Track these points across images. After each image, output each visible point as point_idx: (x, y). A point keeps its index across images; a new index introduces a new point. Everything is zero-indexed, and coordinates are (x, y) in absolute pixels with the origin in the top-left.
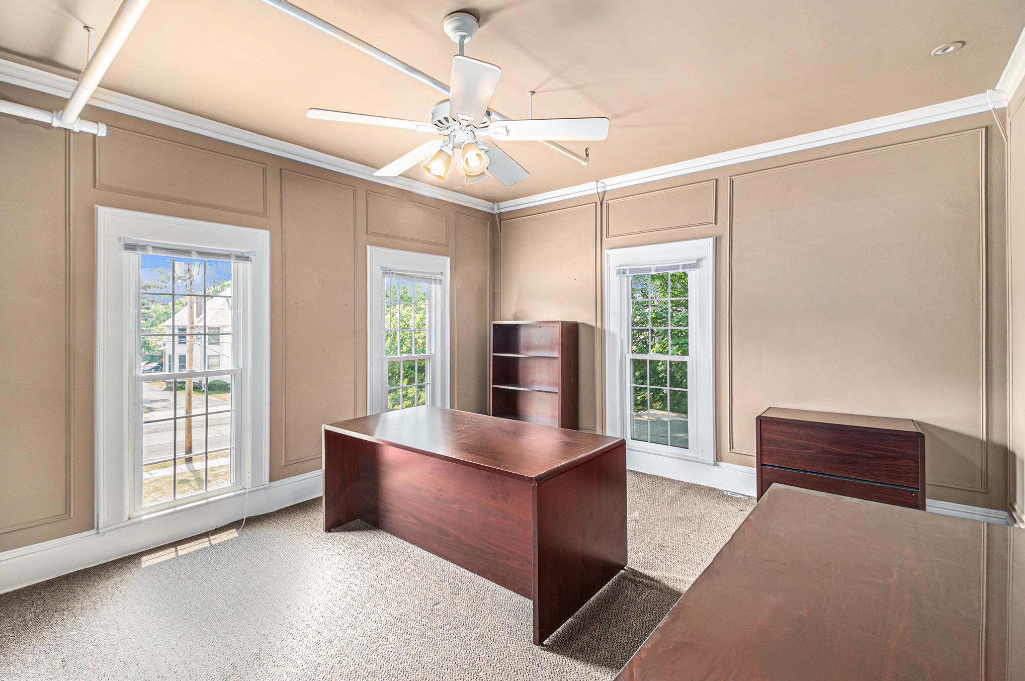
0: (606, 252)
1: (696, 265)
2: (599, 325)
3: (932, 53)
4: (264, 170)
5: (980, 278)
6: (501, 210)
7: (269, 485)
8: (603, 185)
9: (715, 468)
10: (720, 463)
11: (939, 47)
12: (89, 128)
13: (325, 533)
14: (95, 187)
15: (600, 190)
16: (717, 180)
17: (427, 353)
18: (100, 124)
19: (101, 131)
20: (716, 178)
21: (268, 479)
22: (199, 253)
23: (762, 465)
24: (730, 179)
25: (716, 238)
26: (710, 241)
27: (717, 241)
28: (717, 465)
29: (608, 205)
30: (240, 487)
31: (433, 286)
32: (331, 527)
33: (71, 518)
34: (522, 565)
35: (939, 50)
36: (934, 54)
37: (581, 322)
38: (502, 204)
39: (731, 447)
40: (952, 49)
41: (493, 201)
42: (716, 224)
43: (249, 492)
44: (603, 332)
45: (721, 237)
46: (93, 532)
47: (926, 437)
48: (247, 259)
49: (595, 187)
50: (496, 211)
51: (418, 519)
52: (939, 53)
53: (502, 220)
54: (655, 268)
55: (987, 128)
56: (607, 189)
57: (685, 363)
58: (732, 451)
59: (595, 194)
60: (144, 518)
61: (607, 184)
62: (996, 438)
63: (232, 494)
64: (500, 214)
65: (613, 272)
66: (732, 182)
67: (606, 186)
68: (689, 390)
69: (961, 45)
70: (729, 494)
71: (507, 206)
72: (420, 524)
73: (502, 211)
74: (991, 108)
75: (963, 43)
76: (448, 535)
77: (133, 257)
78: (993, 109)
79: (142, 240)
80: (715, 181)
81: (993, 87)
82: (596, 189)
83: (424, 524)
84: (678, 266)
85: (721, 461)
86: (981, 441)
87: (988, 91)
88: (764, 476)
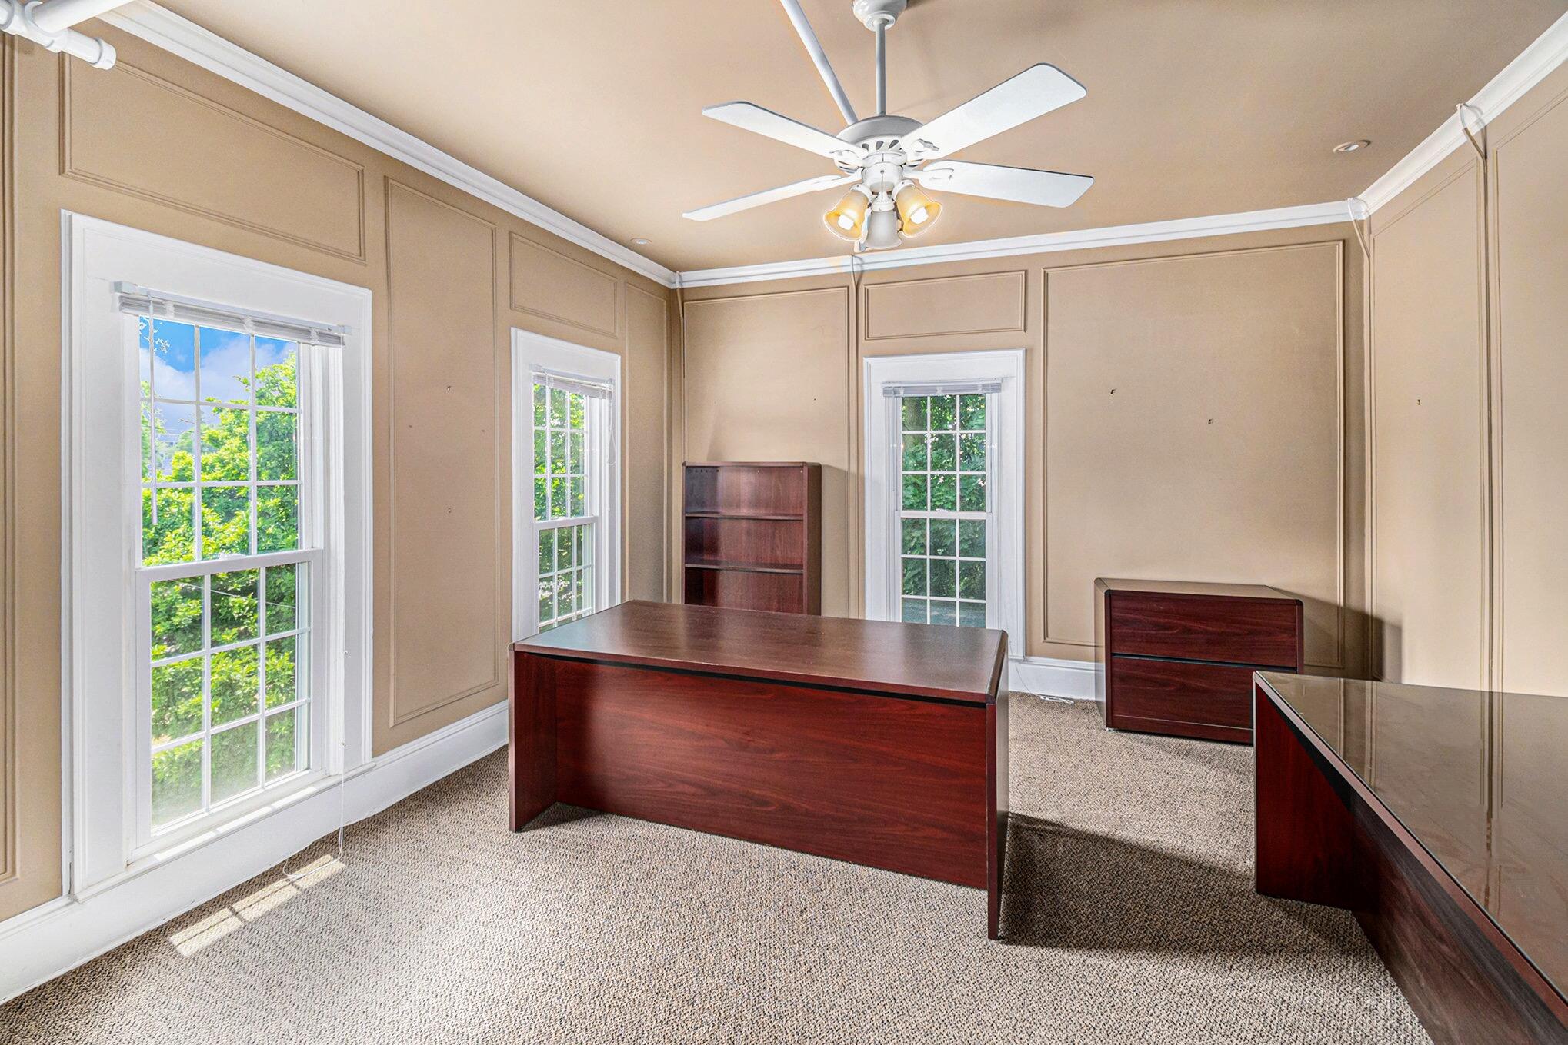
0: (866, 360)
1: (997, 388)
2: (853, 469)
3: (1335, 150)
4: (360, 175)
5: (1337, 417)
6: (684, 284)
7: (374, 764)
8: (859, 262)
9: (1026, 666)
10: (1032, 658)
11: (1343, 145)
12: (84, 50)
13: (518, 834)
14: (62, 171)
15: (857, 269)
16: (1026, 271)
17: (587, 515)
18: (104, 43)
19: (105, 58)
20: (1026, 268)
21: (371, 753)
22: (259, 323)
23: (1113, 654)
24: (1045, 272)
25: (1026, 350)
26: (1020, 353)
27: (1028, 353)
28: (1027, 661)
29: (867, 292)
30: (321, 774)
31: (596, 401)
32: (524, 820)
33: (17, 879)
34: (916, 829)
35: (1342, 147)
36: (1337, 151)
37: (826, 464)
38: (686, 275)
39: (1046, 635)
40: (1355, 147)
41: (674, 268)
42: (1025, 331)
43: (346, 780)
44: (860, 480)
45: (1032, 350)
46: (63, 900)
47: (1304, 606)
48: (338, 340)
49: (849, 263)
50: (678, 286)
51: (699, 786)
52: (1342, 150)
53: (686, 301)
54: (941, 388)
55: (1344, 241)
56: (866, 267)
57: (982, 523)
58: (1047, 640)
59: (849, 273)
60: (160, 857)
61: (867, 260)
62: (1354, 603)
63: (312, 790)
64: (682, 290)
65: (878, 390)
66: (1046, 276)
67: (864, 264)
68: (987, 560)
69: (1366, 144)
70: (1047, 699)
71: (693, 279)
72: (703, 793)
73: (686, 285)
74: (1353, 219)
75: (1369, 143)
76: (765, 803)
77: (131, 323)
78: (1355, 220)
79: (157, 290)
80: (1024, 273)
81: (1355, 196)
82: (851, 267)
83: (712, 792)
84: (976, 386)
85: (1031, 655)
86: (1338, 607)
87: (1349, 199)
88: (1115, 669)
